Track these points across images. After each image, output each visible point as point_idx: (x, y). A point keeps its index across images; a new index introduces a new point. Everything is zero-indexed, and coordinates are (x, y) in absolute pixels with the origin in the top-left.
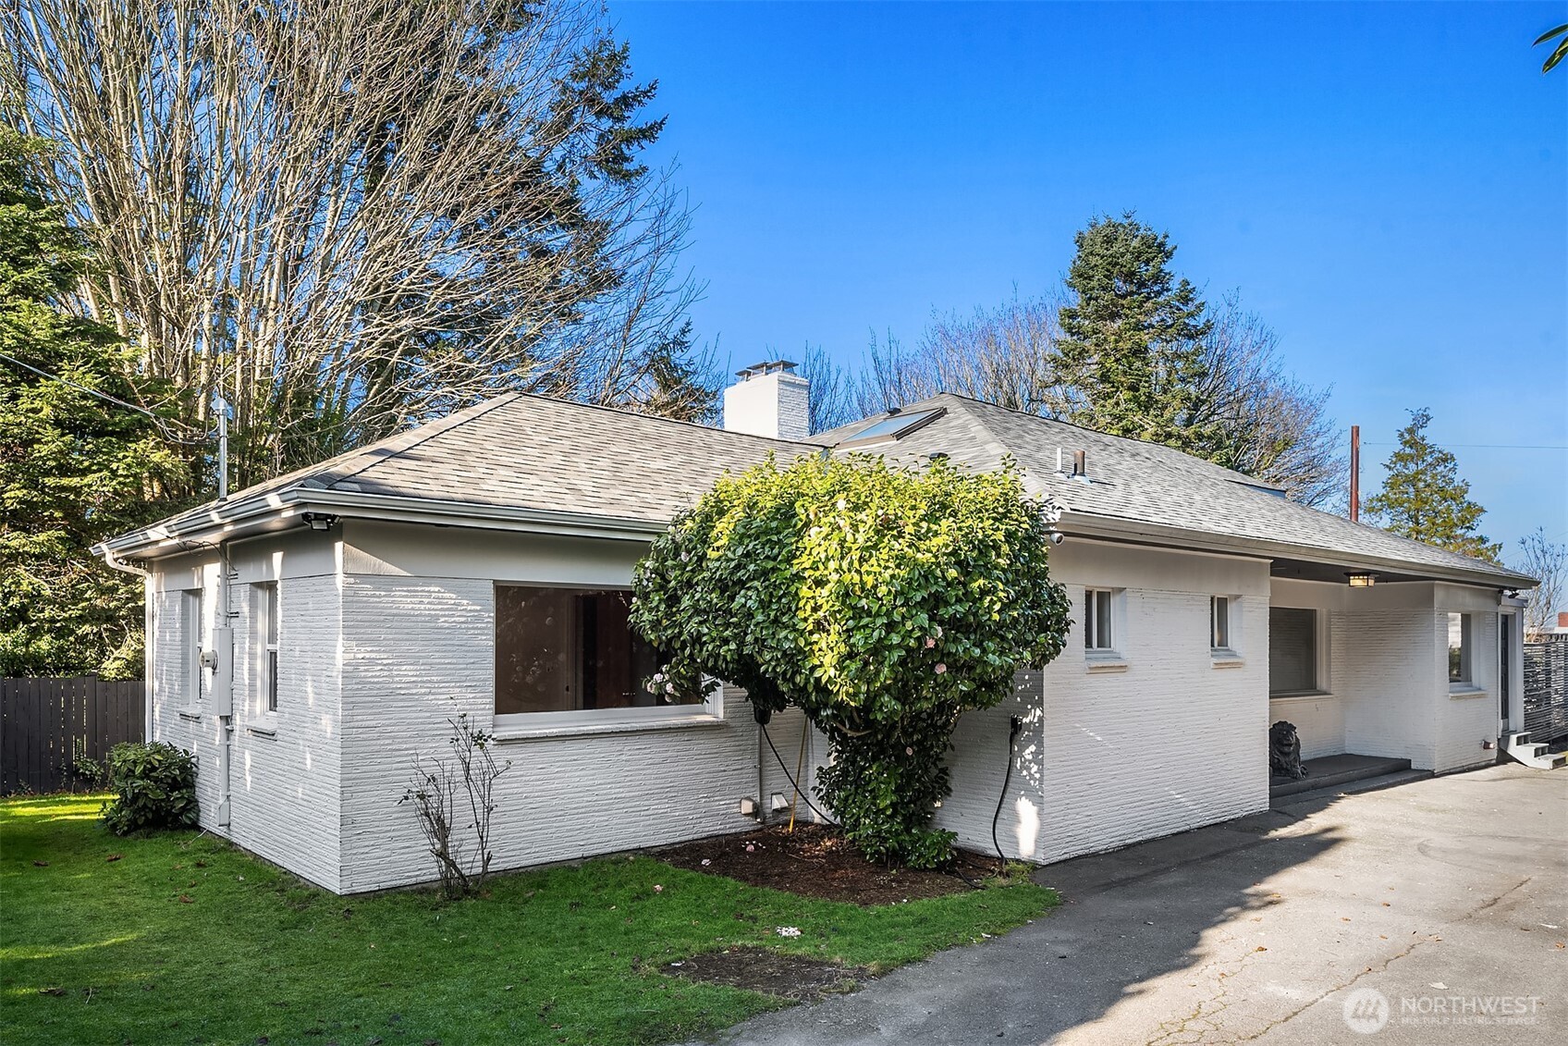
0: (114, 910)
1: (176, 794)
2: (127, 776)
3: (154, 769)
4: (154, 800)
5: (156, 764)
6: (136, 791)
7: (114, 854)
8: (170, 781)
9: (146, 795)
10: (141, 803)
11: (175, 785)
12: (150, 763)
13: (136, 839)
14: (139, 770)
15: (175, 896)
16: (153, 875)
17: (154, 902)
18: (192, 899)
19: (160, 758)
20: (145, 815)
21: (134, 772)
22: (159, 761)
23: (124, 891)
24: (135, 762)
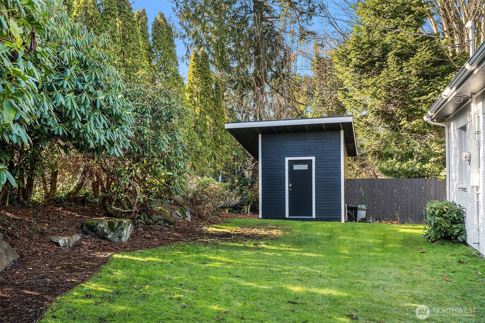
0: (409, 277)
1: (454, 226)
2: (432, 215)
3: (444, 213)
4: (445, 228)
5: (445, 210)
6: (436, 222)
7: (424, 250)
8: (452, 219)
9: (441, 224)
10: (438, 228)
11: (454, 222)
12: (442, 209)
13: (437, 245)
14: (437, 212)
15: (442, 276)
16: (436, 263)
17: (430, 277)
18: (451, 279)
19: (447, 208)
20: (440, 234)
21: (435, 213)
22: (447, 209)
23: (419, 268)
24: (435, 209)
